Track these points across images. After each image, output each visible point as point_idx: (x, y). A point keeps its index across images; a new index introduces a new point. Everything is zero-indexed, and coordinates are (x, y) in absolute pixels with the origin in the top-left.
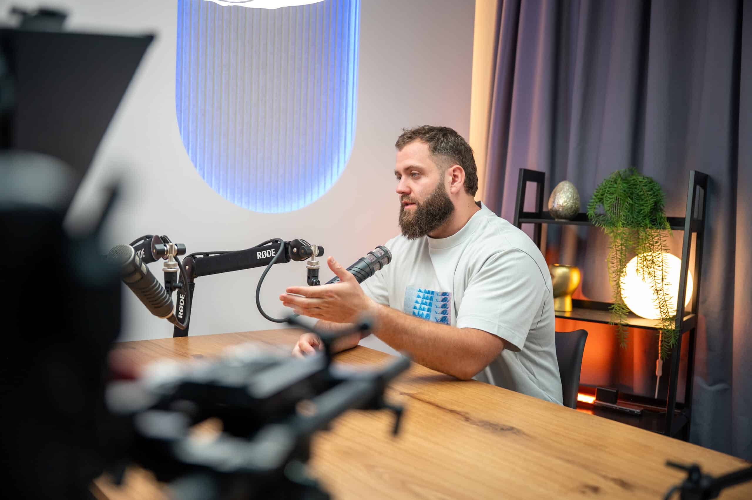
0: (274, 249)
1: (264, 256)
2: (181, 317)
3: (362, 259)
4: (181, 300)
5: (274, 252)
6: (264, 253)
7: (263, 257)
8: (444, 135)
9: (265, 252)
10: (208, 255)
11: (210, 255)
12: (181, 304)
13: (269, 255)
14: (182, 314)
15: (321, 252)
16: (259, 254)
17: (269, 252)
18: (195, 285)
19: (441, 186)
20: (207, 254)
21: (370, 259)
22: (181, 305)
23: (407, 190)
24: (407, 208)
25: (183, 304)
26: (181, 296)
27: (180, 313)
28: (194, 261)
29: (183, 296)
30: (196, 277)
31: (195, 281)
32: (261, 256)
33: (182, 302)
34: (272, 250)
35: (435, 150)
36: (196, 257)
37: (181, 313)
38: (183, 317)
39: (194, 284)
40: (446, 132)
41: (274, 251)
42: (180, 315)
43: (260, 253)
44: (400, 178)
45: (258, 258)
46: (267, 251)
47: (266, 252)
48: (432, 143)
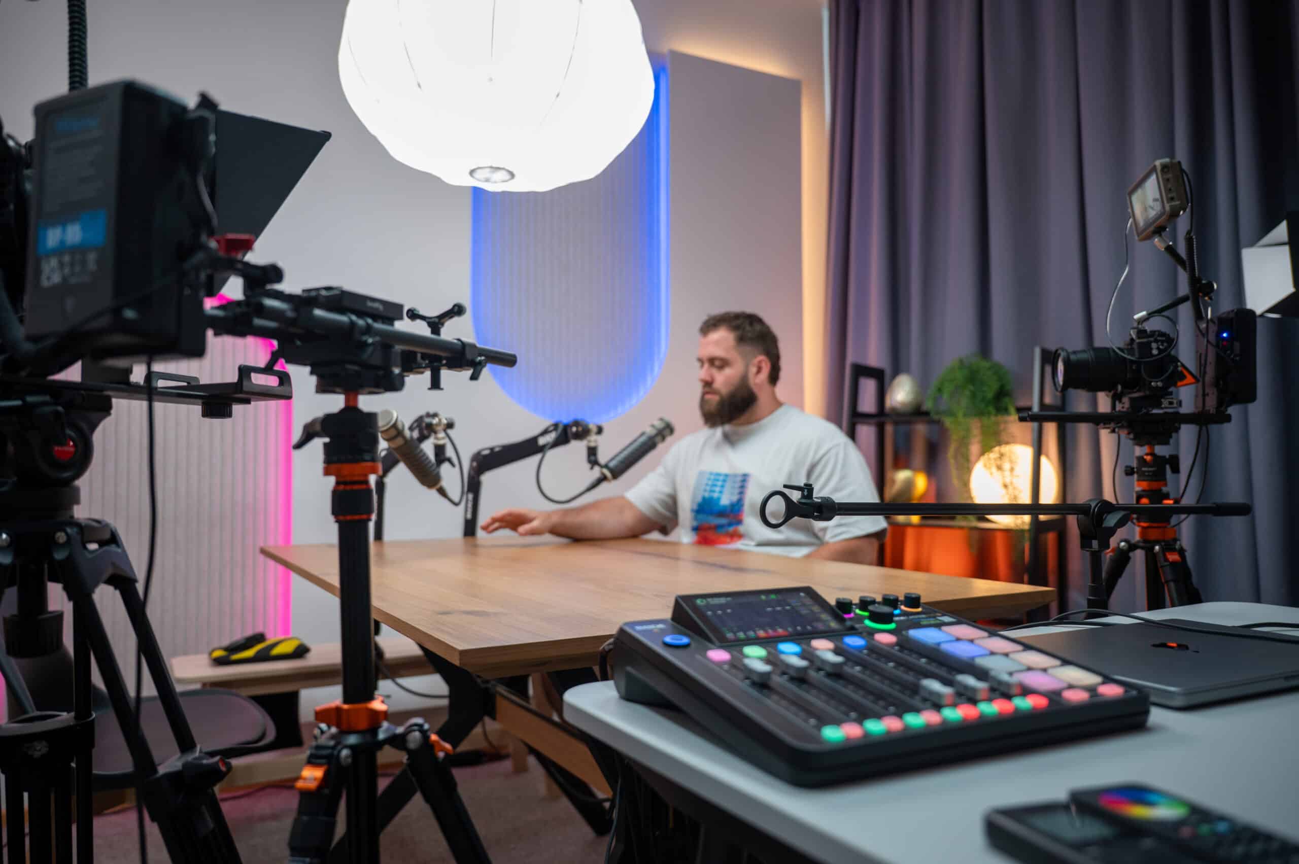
3: (643, 434)
8: (751, 324)
15: (600, 430)
19: (744, 379)
21: (650, 431)
23: (708, 379)
24: (708, 397)
35: (741, 340)
40: (753, 319)
44: (702, 366)
48: (739, 333)
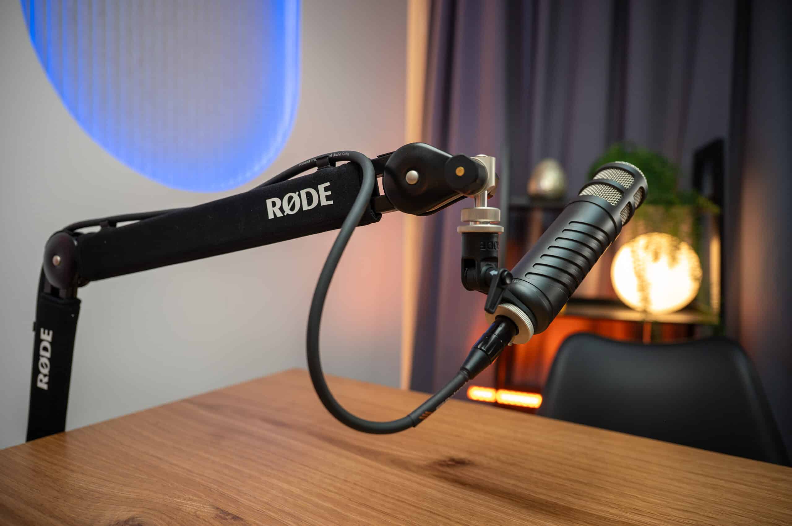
0: (328, 184)
1: (292, 209)
2: (45, 387)
4: (44, 344)
5: (329, 193)
6: (290, 198)
7: (287, 211)
9: (295, 196)
10: (115, 225)
11: (119, 225)
12: (42, 353)
13: (310, 202)
14: (46, 380)
16: (274, 204)
17: (309, 195)
18: (83, 306)
20: (111, 222)
22: (43, 356)
25: (48, 354)
26: (44, 333)
27: (41, 377)
28: (76, 243)
29: (48, 334)
30: (83, 284)
31: (82, 293)
32: (281, 209)
33: (45, 349)
34: (321, 187)
36: (79, 234)
37: (45, 376)
38: (49, 387)
39: (79, 302)
41: (326, 189)
42: (41, 381)
43: (277, 200)
45: (271, 216)
46: (303, 193)
47: (299, 195)
